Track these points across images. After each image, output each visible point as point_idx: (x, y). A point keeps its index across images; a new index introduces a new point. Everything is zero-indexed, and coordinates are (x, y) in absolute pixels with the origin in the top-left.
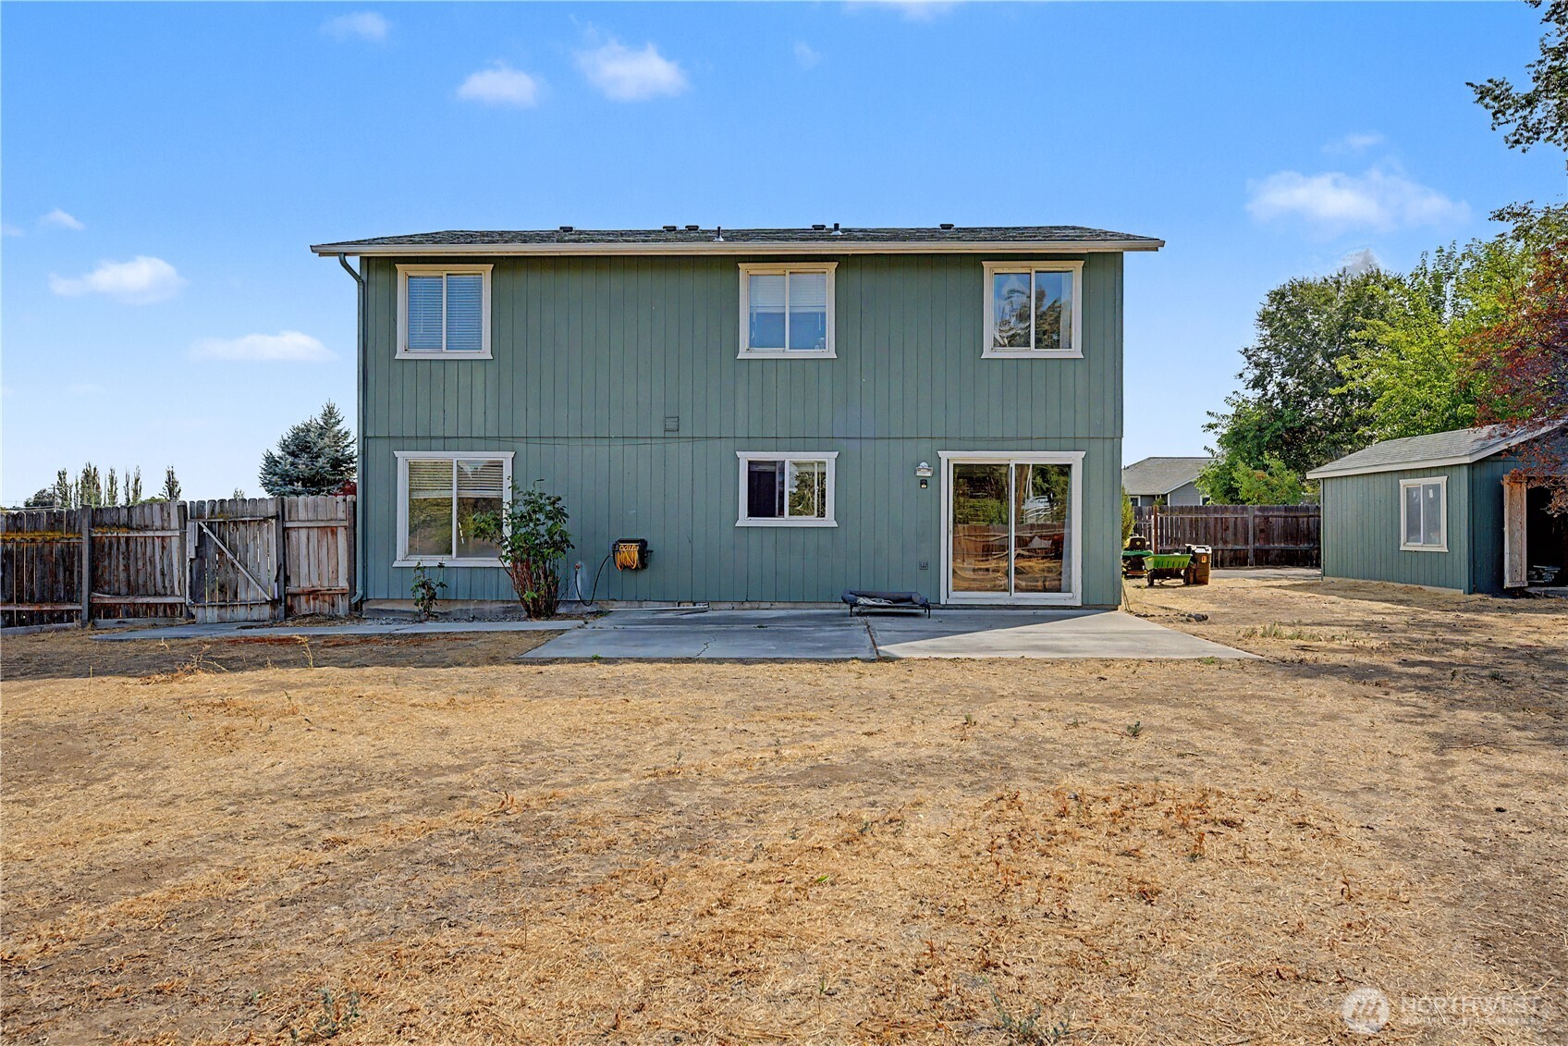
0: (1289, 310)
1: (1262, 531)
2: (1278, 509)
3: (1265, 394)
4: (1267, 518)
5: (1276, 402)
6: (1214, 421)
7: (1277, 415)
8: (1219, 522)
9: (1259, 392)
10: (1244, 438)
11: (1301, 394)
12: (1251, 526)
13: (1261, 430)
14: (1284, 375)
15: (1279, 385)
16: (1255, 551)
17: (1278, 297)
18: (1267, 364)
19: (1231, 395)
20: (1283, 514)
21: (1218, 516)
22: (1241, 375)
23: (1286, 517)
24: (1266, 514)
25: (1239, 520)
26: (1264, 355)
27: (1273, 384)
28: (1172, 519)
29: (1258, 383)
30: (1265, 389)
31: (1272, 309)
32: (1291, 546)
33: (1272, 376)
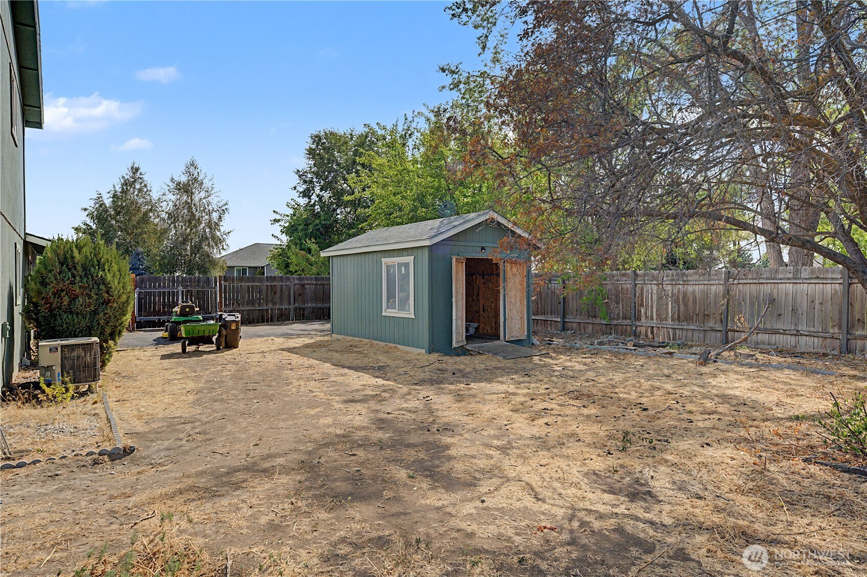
0: (324, 149)
1: (300, 295)
2: (311, 279)
3: (310, 202)
4: (303, 285)
5: (316, 207)
6: (278, 217)
7: (317, 216)
8: (270, 288)
9: (306, 200)
10: (297, 229)
11: (332, 203)
12: (292, 293)
13: (307, 225)
14: (321, 190)
15: (318, 196)
16: (295, 309)
17: (317, 139)
18: (311, 182)
19: (290, 201)
20: (314, 282)
21: (269, 284)
22: (295, 188)
23: (316, 285)
24: (303, 282)
25: (284, 286)
26: (309, 176)
27: (314, 195)
28: (233, 286)
29: (306, 194)
30: (310, 198)
31: (314, 146)
32: (319, 305)
33: (314, 190)
